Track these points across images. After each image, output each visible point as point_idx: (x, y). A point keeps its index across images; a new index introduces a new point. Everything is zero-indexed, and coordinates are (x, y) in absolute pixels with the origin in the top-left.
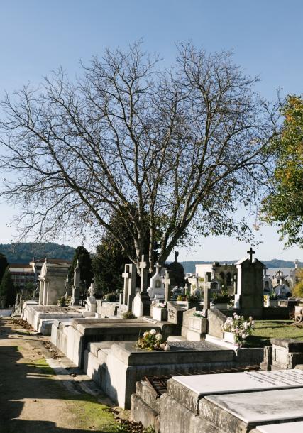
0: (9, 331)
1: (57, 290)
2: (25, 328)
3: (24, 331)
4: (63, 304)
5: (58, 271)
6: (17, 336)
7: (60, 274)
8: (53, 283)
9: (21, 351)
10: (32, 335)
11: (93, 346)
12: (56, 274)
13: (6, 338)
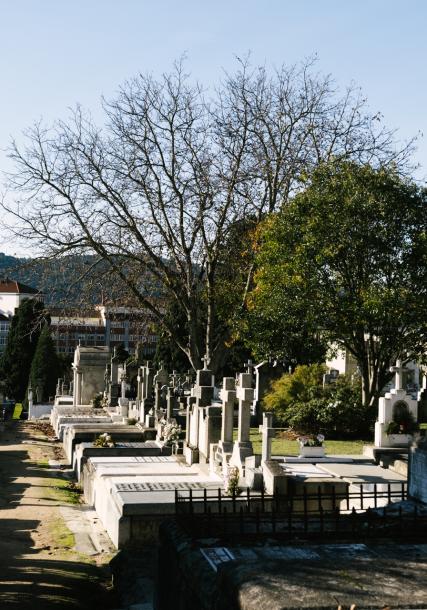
0: (27, 437)
1: (95, 384)
2: (46, 434)
3: (43, 437)
4: (97, 405)
5: (95, 358)
6: (30, 442)
7: (97, 362)
8: (88, 375)
9: (29, 454)
10: (50, 442)
11: (77, 446)
12: (92, 362)
13: (20, 443)
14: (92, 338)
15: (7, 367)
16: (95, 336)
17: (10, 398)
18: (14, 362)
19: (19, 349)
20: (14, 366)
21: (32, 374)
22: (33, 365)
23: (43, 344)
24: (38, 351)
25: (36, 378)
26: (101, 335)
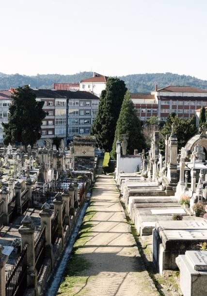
14: (150, 111)
15: (99, 127)
16: (152, 110)
17: (101, 149)
18: (104, 123)
19: (107, 113)
20: (104, 126)
21: (118, 130)
22: (118, 123)
23: (126, 107)
24: (121, 112)
25: (121, 134)
26: (155, 110)
